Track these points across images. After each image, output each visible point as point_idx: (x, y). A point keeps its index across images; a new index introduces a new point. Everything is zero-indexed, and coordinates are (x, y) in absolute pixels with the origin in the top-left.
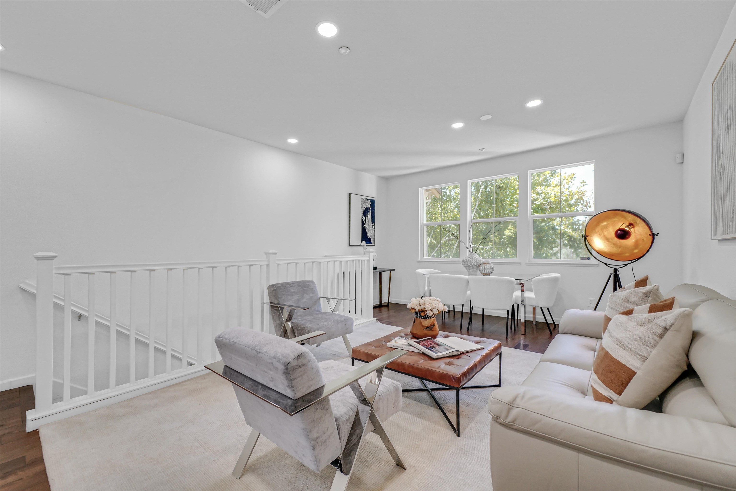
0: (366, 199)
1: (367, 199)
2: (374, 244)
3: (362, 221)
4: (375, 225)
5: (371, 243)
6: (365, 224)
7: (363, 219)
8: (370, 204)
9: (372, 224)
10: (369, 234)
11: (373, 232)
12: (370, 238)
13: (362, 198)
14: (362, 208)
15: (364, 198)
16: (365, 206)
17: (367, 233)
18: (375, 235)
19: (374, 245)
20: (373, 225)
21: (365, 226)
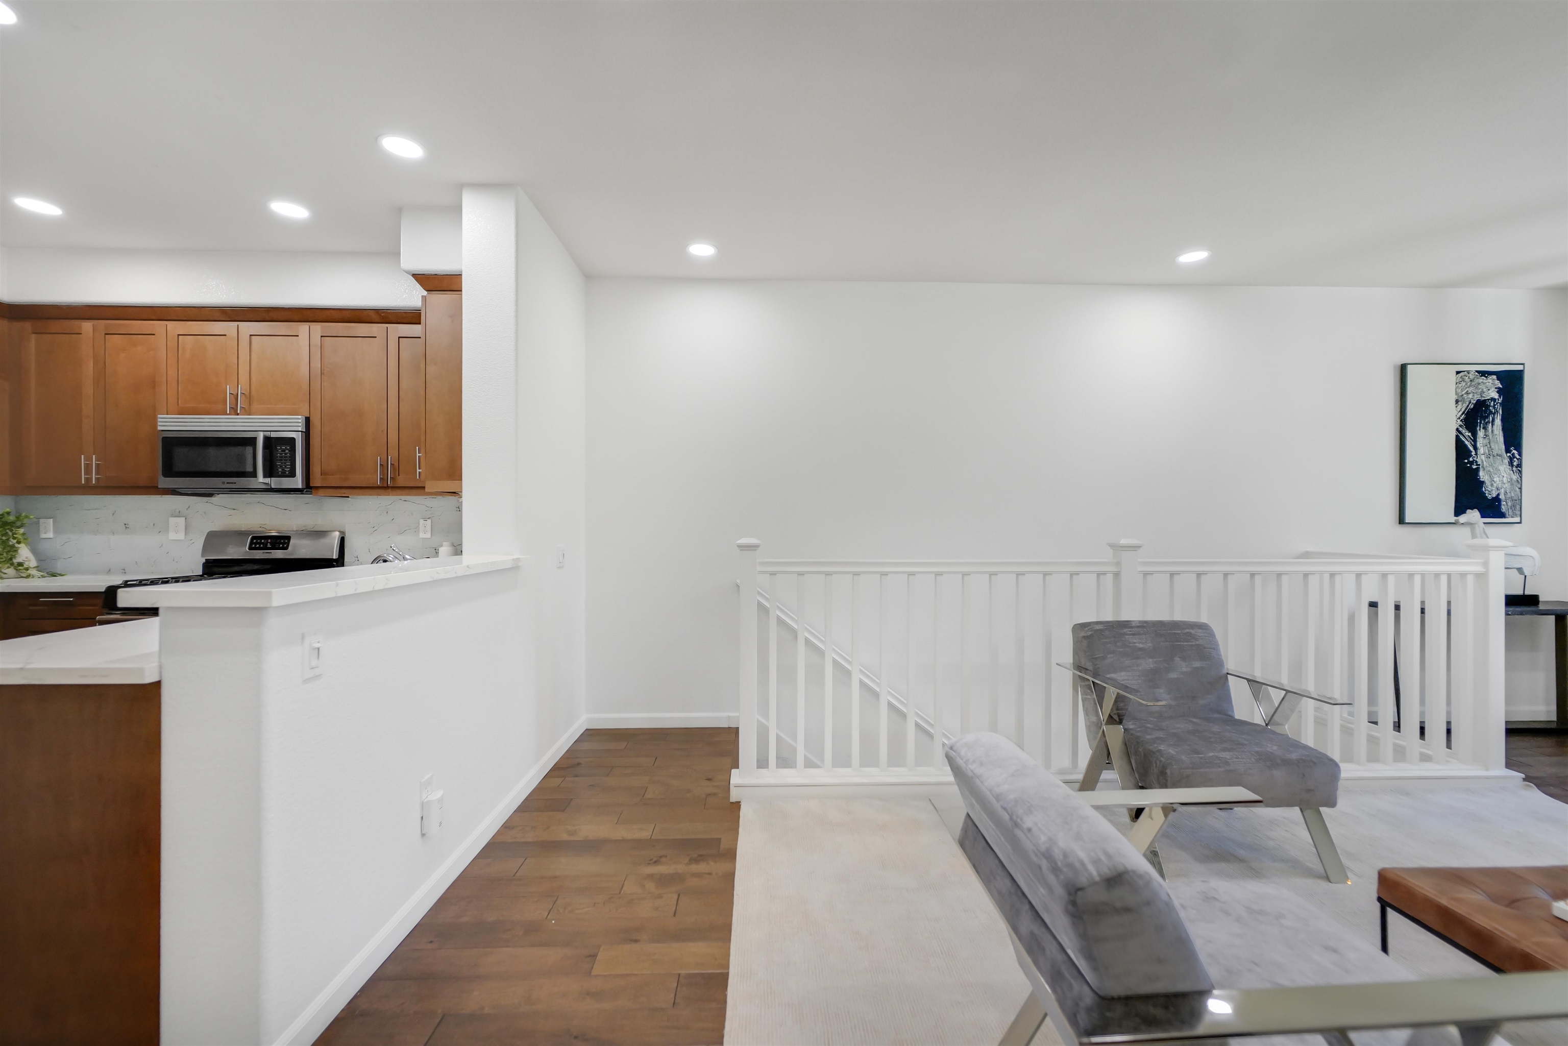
0: (1477, 371)
1: (1483, 374)
2: (1517, 519)
3: (1460, 445)
4: (1520, 454)
5: (1503, 515)
6: (1473, 453)
7: (1463, 439)
8: (1499, 388)
9: (1508, 450)
10: (1492, 485)
11: (1511, 479)
12: (1497, 499)
13: (1458, 373)
14: (1460, 403)
15: (1468, 372)
16: (1470, 396)
17: (1483, 482)
18: (1521, 488)
19: (1520, 523)
20: (1513, 454)
21: (1471, 459)
